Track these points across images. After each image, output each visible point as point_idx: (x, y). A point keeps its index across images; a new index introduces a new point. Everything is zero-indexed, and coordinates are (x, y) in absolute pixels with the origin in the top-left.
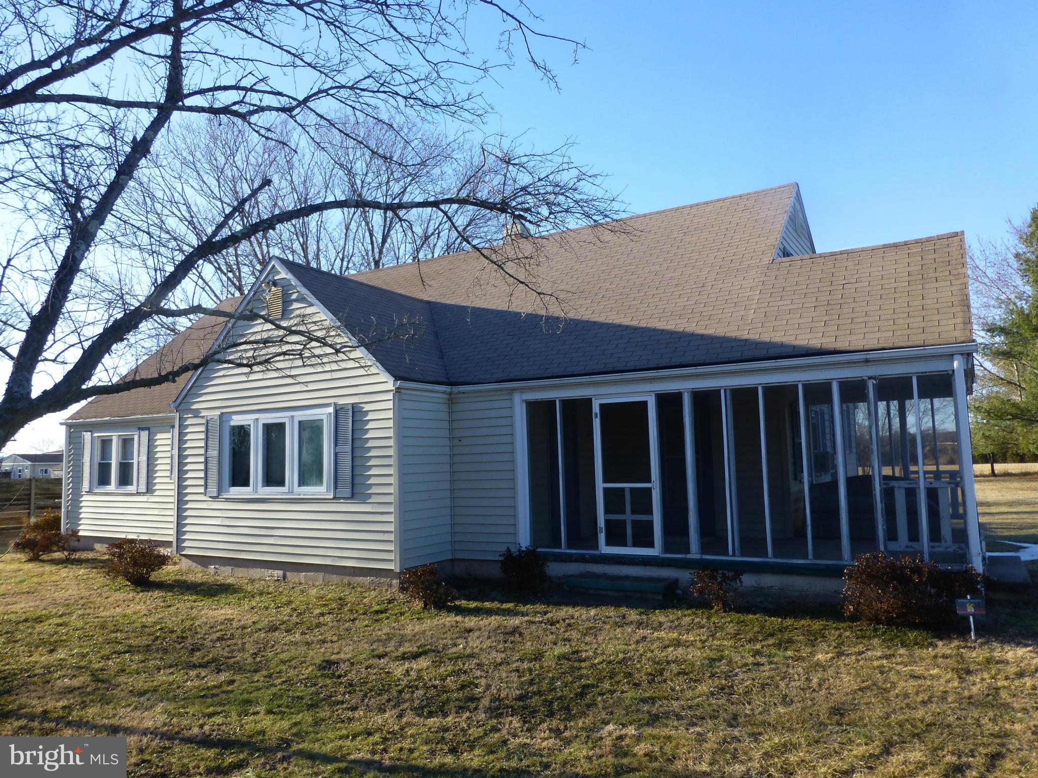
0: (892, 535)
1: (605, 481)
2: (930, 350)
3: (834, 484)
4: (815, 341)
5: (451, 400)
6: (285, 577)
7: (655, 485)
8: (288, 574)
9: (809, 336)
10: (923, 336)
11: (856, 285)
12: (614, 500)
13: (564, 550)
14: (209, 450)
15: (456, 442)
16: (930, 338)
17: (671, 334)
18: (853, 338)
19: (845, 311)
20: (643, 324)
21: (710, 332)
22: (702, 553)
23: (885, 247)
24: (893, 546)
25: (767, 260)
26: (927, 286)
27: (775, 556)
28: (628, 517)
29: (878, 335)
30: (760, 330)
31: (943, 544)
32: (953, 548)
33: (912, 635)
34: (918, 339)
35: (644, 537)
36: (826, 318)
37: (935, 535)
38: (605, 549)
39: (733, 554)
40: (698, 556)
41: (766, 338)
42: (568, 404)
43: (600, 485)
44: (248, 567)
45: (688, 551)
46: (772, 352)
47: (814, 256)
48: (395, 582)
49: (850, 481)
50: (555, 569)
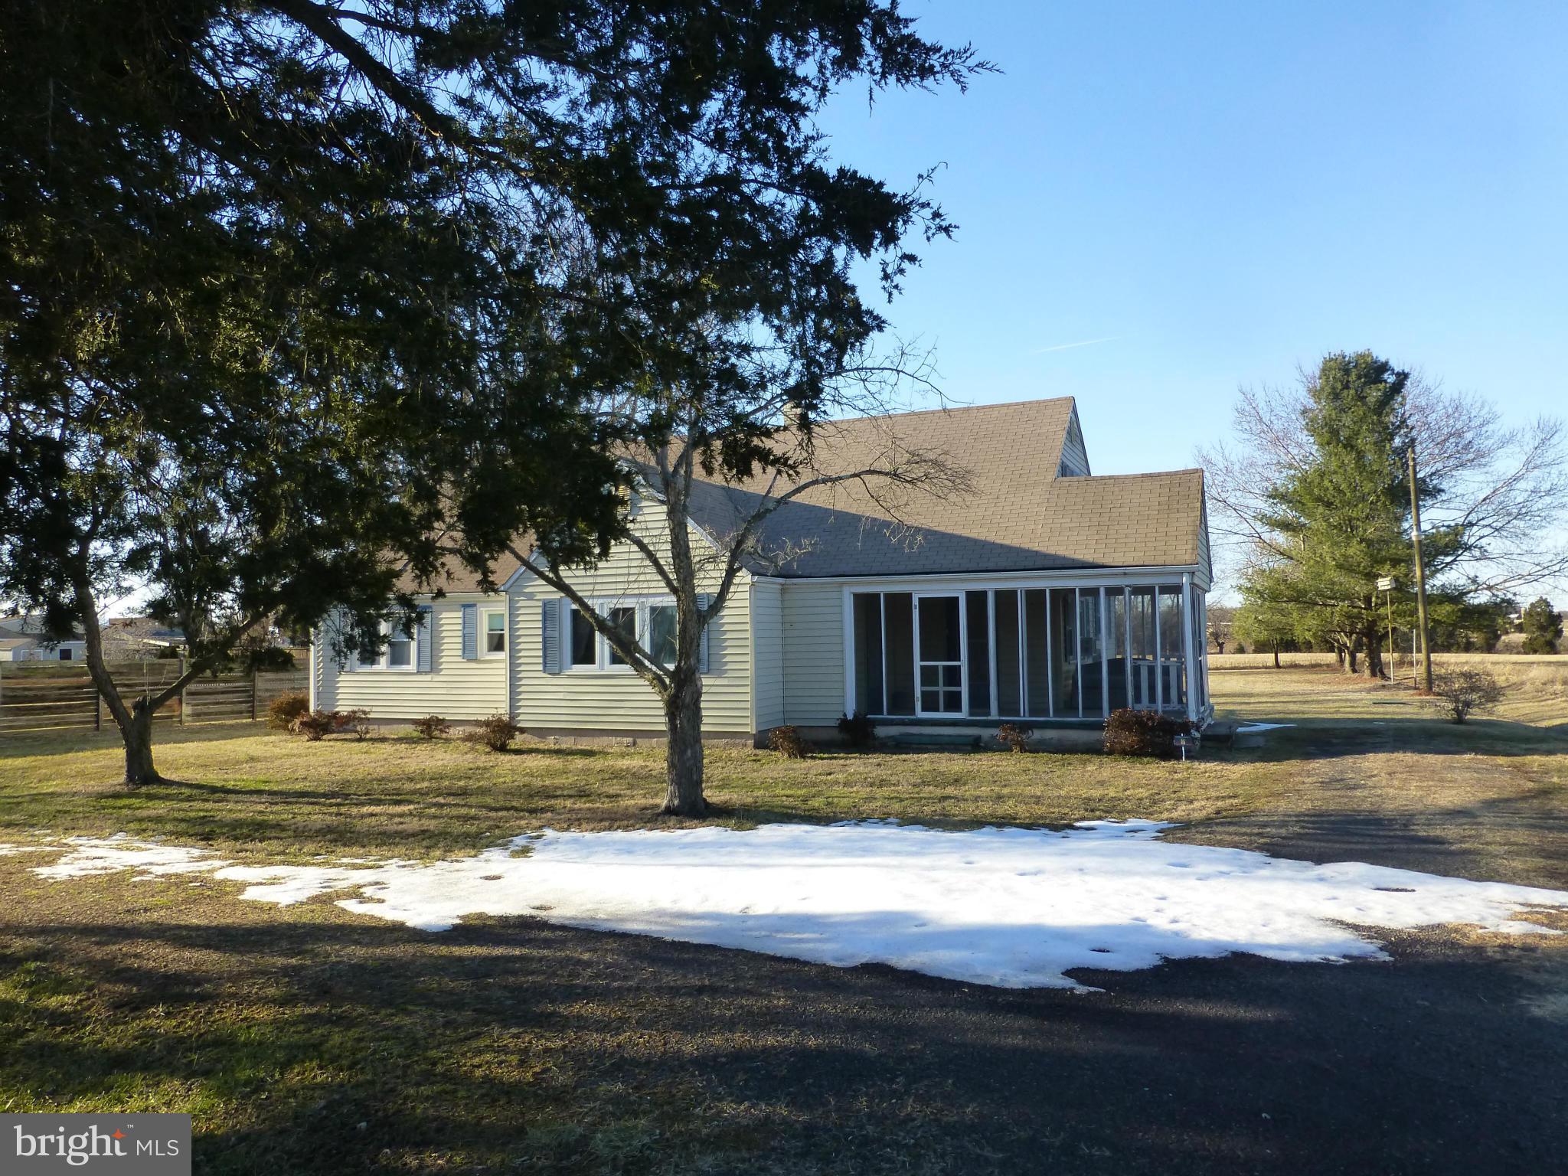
0: (1138, 698)
1: (921, 660)
2: (1168, 569)
3: (1100, 664)
4: (1089, 556)
5: (783, 590)
6: (634, 744)
7: (963, 663)
8: (638, 740)
9: (1085, 552)
10: (1164, 558)
11: (1120, 510)
12: (929, 675)
13: (885, 716)
14: (548, 630)
15: (787, 626)
16: (1169, 559)
17: (975, 542)
18: (1115, 555)
19: (1111, 532)
20: (950, 531)
21: (1007, 542)
22: (1000, 715)
23: (1143, 476)
24: (1138, 707)
25: (1050, 478)
26: (1171, 516)
27: (1054, 716)
28: (941, 689)
29: (1133, 554)
30: (1047, 544)
31: (1172, 705)
32: (1178, 707)
33: (1145, 760)
34: (1160, 560)
35: (953, 703)
36: (1097, 537)
37: (1167, 699)
38: (920, 714)
39: (1024, 716)
40: (997, 718)
41: (1052, 551)
42: (891, 598)
43: (918, 664)
44: (593, 736)
45: (989, 714)
46: (1058, 563)
47: (1089, 478)
48: (751, 742)
49: (1111, 662)
50: (881, 731)
